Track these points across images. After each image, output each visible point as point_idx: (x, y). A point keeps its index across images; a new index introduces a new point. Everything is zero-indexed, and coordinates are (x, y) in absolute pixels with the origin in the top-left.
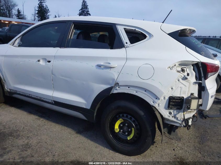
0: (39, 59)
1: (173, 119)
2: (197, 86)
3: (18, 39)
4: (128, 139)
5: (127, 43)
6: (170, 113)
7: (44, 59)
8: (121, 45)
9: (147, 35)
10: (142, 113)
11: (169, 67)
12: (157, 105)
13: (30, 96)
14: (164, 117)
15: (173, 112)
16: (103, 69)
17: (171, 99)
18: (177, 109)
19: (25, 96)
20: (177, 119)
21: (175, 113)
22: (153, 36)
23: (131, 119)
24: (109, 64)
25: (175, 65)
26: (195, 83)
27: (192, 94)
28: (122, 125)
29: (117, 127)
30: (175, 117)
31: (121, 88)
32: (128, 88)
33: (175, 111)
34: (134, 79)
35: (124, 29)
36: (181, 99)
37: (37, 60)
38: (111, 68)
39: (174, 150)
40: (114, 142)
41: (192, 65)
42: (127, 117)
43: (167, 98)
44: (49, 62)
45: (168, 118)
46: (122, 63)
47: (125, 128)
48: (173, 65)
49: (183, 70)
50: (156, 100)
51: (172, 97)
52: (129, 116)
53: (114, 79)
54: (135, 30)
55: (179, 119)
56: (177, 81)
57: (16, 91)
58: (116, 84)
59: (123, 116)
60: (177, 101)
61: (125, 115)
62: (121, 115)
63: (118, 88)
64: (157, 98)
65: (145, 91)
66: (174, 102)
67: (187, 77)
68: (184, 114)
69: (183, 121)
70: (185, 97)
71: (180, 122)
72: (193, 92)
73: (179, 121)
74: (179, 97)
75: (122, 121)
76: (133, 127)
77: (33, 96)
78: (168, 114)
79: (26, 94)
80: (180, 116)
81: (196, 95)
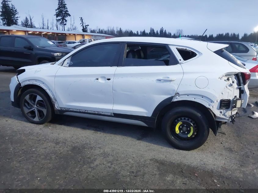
0: (97, 78)
1: (223, 117)
2: (238, 90)
3: (67, 59)
4: (189, 137)
5: (180, 60)
6: (221, 112)
7: (103, 77)
8: (176, 62)
9: (197, 53)
10: (199, 115)
11: (219, 78)
12: (212, 107)
13: (86, 111)
14: (216, 115)
15: (223, 111)
16: (163, 82)
17: (222, 102)
18: (226, 109)
19: (80, 112)
20: (226, 116)
21: (225, 112)
22: (202, 54)
23: (188, 120)
24: (168, 78)
25: (223, 76)
26: (237, 88)
27: (236, 97)
28: (181, 127)
29: (177, 129)
30: (224, 115)
31: (181, 96)
32: (187, 96)
33: (225, 110)
34: (192, 89)
35: (177, 48)
36: (229, 101)
37: (95, 78)
38: (171, 81)
39: (221, 143)
40: (176, 142)
41: (234, 75)
42: (185, 119)
43: (219, 101)
44: (109, 79)
45: (219, 116)
46: (181, 76)
47: (185, 129)
48: (222, 76)
49: (228, 79)
50: (211, 104)
51: (222, 100)
52: (187, 119)
53: (174, 90)
54: (186, 49)
55: (227, 116)
56: (226, 88)
57: (68, 109)
58: (176, 94)
59: (181, 119)
60: (226, 102)
61: (183, 118)
62: (179, 119)
63: (178, 97)
64: (212, 102)
65: (203, 97)
66: (224, 103)
67: (233, 84)
68: (231, 112)
69: (230, 118)
70: (231, 99)
71: (228, 119)
72: (236, 95)
73: (227, 117)
74: (227, 100)
75: (181, 123)
76: (192, 126)
77: (89, 112)
78: (220, 113)
79: (80, 111)
80: (229, 113)
81: (238, 97)
